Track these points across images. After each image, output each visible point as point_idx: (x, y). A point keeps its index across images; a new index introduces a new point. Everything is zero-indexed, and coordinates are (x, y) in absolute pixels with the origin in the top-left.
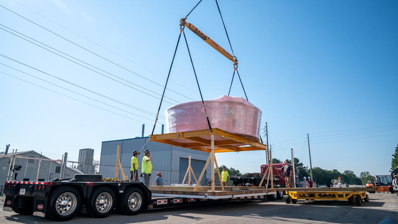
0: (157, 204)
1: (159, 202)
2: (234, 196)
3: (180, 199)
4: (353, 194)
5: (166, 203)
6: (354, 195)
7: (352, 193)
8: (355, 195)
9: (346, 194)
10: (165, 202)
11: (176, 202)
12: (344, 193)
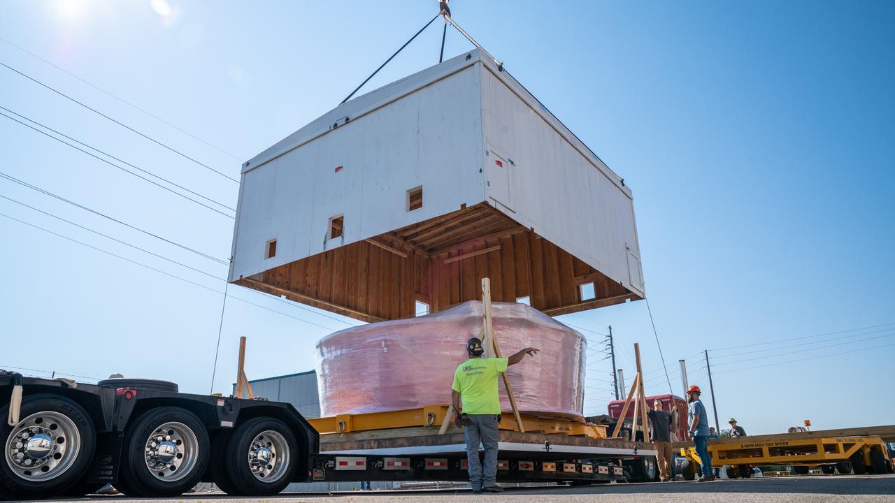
0: (337, 469)
1: (342, 463)
2: (550, 446)
3: (404, 459)
4: (863, 444)
5: (363, 468)
6: (866, 446)
7: (860, 440)
8: (868, 446)
9: (844, 444)
10: (358, 463)
11: (391, 468)
12: (840, 441)
